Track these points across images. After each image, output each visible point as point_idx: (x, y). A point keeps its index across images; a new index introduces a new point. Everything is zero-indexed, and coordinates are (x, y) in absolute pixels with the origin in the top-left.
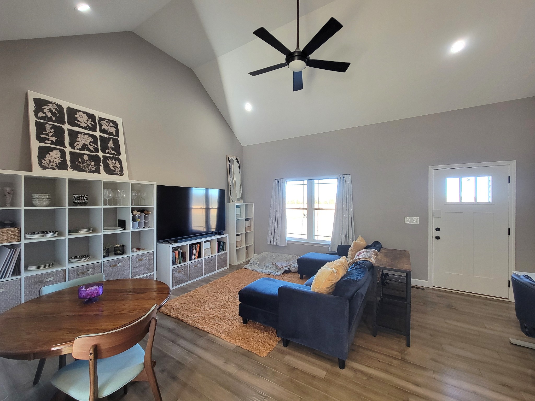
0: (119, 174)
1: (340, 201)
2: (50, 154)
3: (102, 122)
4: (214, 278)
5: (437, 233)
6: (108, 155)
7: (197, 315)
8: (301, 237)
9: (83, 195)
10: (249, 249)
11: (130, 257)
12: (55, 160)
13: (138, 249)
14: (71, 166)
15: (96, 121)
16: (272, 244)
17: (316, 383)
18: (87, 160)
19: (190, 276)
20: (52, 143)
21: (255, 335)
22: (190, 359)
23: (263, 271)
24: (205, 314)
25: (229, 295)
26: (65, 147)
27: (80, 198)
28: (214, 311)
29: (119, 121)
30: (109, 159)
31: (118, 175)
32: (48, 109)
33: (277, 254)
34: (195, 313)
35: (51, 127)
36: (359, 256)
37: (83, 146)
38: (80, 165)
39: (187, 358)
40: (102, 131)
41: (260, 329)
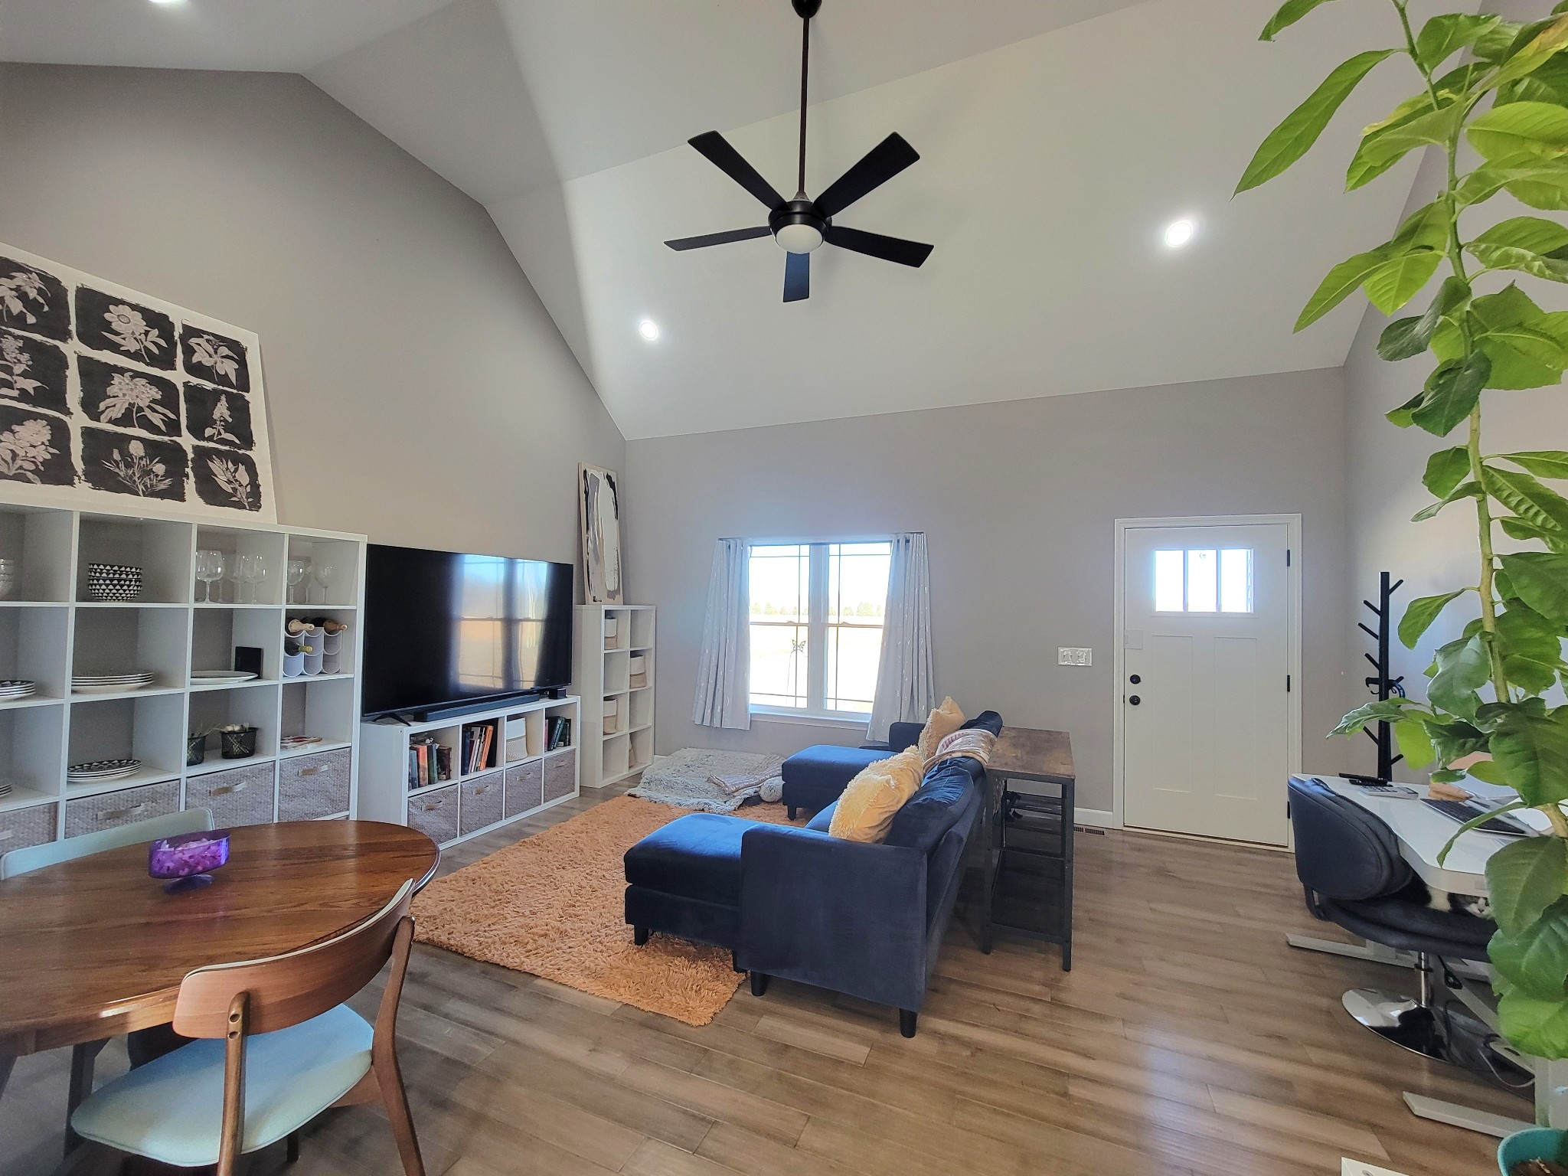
0: (246, 504)
1: (898, 605)
2: (12, 431)
3: (193, 341)
4: (538, 826)
5: (1133, 690)
6: (211, 445)
7: (496, 930)
8: (790, 703)
9: (126, 568)
10: (639, 740)
11: (274, 764)
12: (32, 452)
13: (300, 739)
14: (85, 473)
15: (173, 336)
16: (707, 723)
17: (844, 1075)
18: (141, 458)
19: (461, 821)
20: (24, 396)
21: (671, 972)
22: (486, 1051)
23: (683, 800)
24: (522, 927)
25: (588, 871)
26: (68, 413)
27: (114, 574)
28: (547, 916)
29: (250, 341)
30: (214, 457)
31: (245, 508)
32: (11, 289)
33: (722, 752)
34: (489, 925)
35: (21, 345)
36: (947, 747)
37: (129, 410)
38: (117, 470)
39: (477, 1047)
40: (194, 369)
41: (687, 955)
